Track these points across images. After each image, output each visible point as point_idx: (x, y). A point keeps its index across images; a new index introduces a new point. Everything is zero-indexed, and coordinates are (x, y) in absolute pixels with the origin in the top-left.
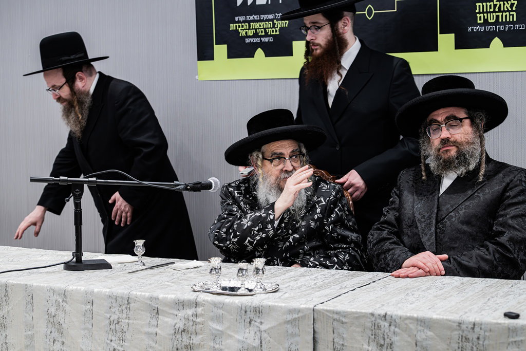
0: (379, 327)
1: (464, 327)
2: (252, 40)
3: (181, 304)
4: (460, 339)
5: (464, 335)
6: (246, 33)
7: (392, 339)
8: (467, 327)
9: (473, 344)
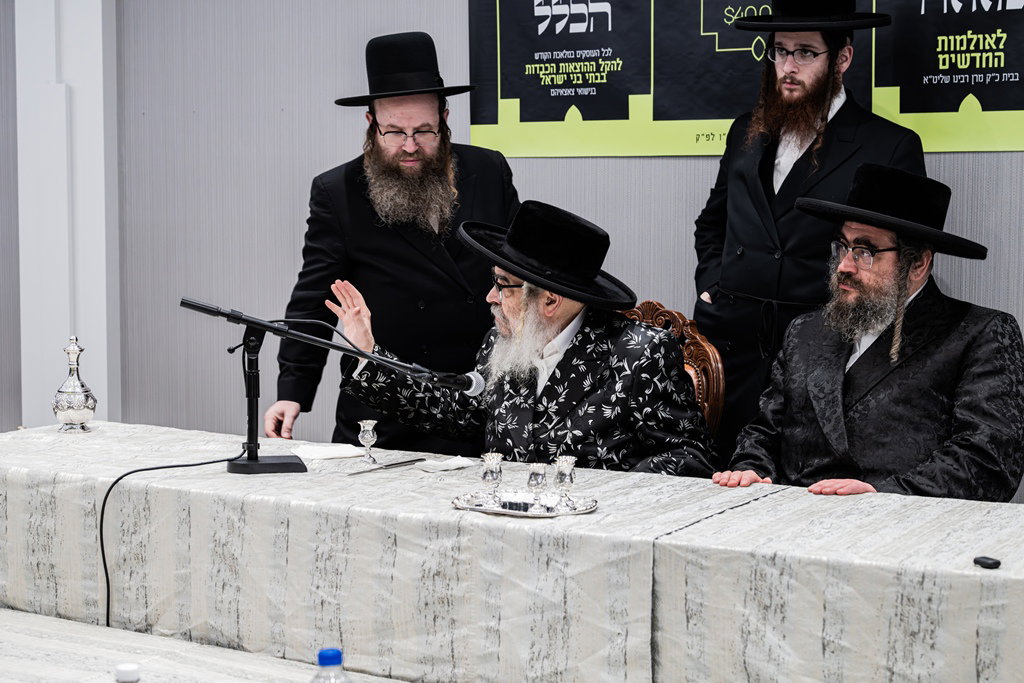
0: (763, 576)
1: (905, 580)
2: (561, 91)
3: (434, 530)
4: (899, 600)
5: (905, 594)
6: (552, 79)
7: (785, 598)
8: (911, 581)
9: (921, 609)
